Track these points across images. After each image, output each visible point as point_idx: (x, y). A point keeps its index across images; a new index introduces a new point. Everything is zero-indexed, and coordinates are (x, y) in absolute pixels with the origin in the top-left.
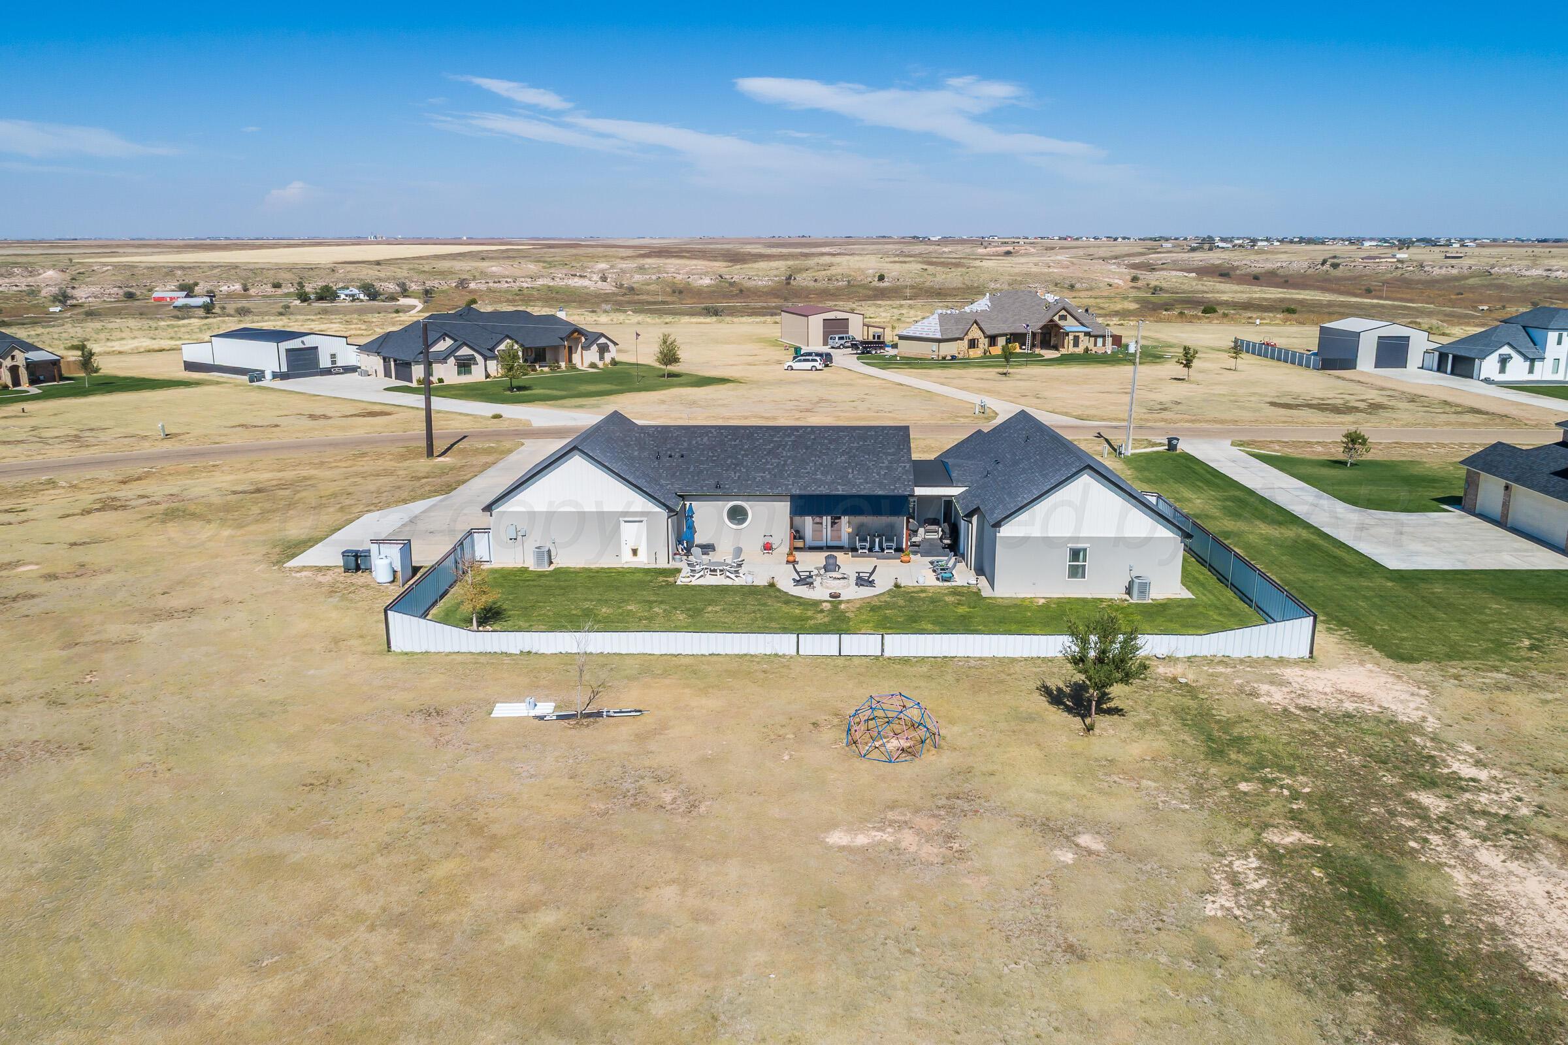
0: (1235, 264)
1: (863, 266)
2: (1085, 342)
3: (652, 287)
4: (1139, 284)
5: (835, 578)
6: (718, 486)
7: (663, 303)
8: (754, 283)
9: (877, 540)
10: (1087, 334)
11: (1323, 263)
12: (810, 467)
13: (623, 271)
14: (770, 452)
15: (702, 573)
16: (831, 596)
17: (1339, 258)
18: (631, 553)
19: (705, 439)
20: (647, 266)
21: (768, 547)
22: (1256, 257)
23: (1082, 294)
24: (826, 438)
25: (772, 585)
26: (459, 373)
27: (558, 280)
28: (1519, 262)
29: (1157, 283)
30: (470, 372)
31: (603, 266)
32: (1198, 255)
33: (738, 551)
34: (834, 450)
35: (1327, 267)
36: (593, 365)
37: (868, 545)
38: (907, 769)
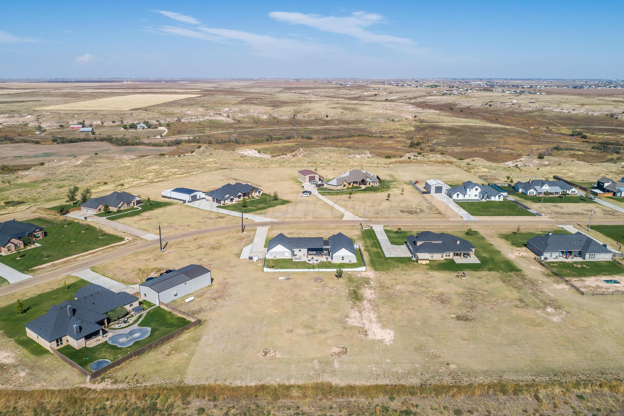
0: (457, 103)
2: (372, 184)
3: (246, 120)
4: (417, 118)
5: (313, 260)
6: (297, 247)
7: (251, 128)
8: (282, 117)
9: (319, 254)
10: (372, 182)
11: (486, 104)
12: (310, 244)
13: (235, 112)
14: (304, 242)
15: (296, 259)
16: (313, 263)
17: (492, 102)
18: (286, 256)
19: (295, 239)
20: (243, 109)
22: (465, 99)
23: (397, 123)
25: (305, 261)
27: (212, 116)
29: (424, 117)
30: (233, 202)
31: (227, 109)
32: (444, 98)
33: (300, 256)
34: (313, 241)
35: (488, 105)
36: (257, 196)
38: (320, 283)
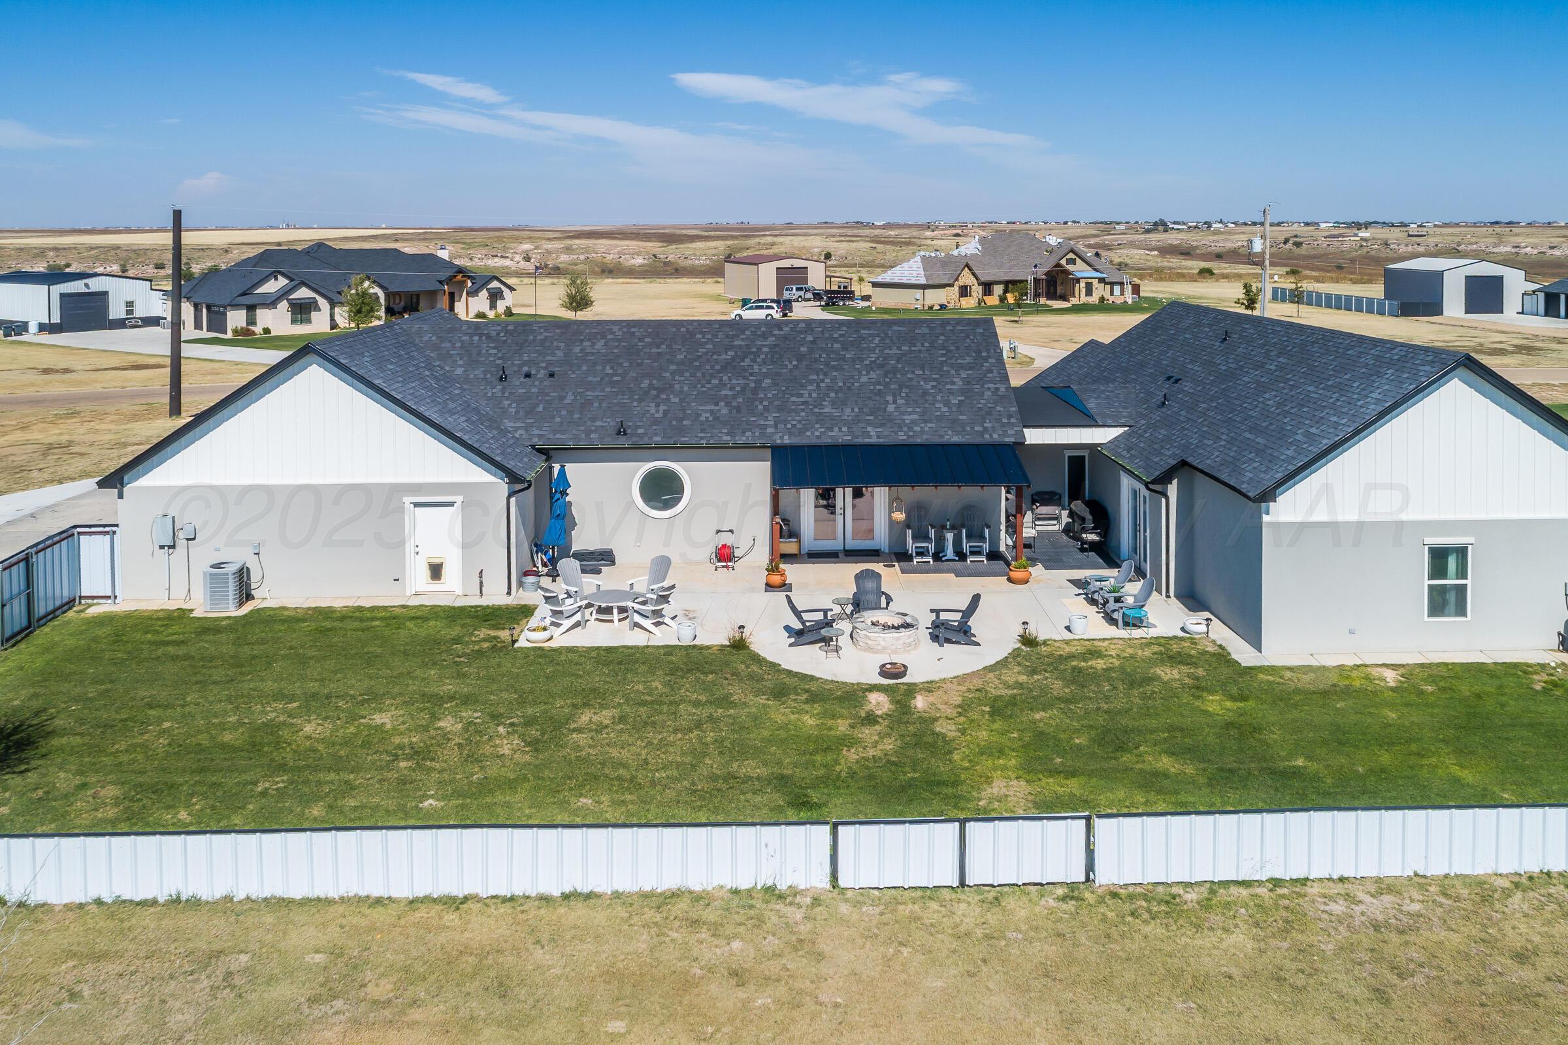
0: (1194, 244)
1: (807, 244)
2: (1100, 291)
5: (886, 627)
6: (621, 431)
8: (690, 262)
9: (950, 536)
10: (1102, 280)
11: (1286, 242)
12: (808, 393)
13: (549, 252)
14: (726, 366)
15: (578, 617)
16: (884, 673)
17: (1300, 237)
18: (426, 572)
19: (600, 344)
20: (575, 247)
21: (725, 555)
22: (1215, 238)
24: (836, 340)
25: (739, 645)
26: (293, 322)
27: (476, 260)
28: (1484, 240)
29: (1121, 260)
30: (309, 321)
31: (527, 246)
32: (1154, 237)
33: (662, 565)
34: (853, 360)
35: (1289, 245)
36: (481, 315)
37: (932, 547)
